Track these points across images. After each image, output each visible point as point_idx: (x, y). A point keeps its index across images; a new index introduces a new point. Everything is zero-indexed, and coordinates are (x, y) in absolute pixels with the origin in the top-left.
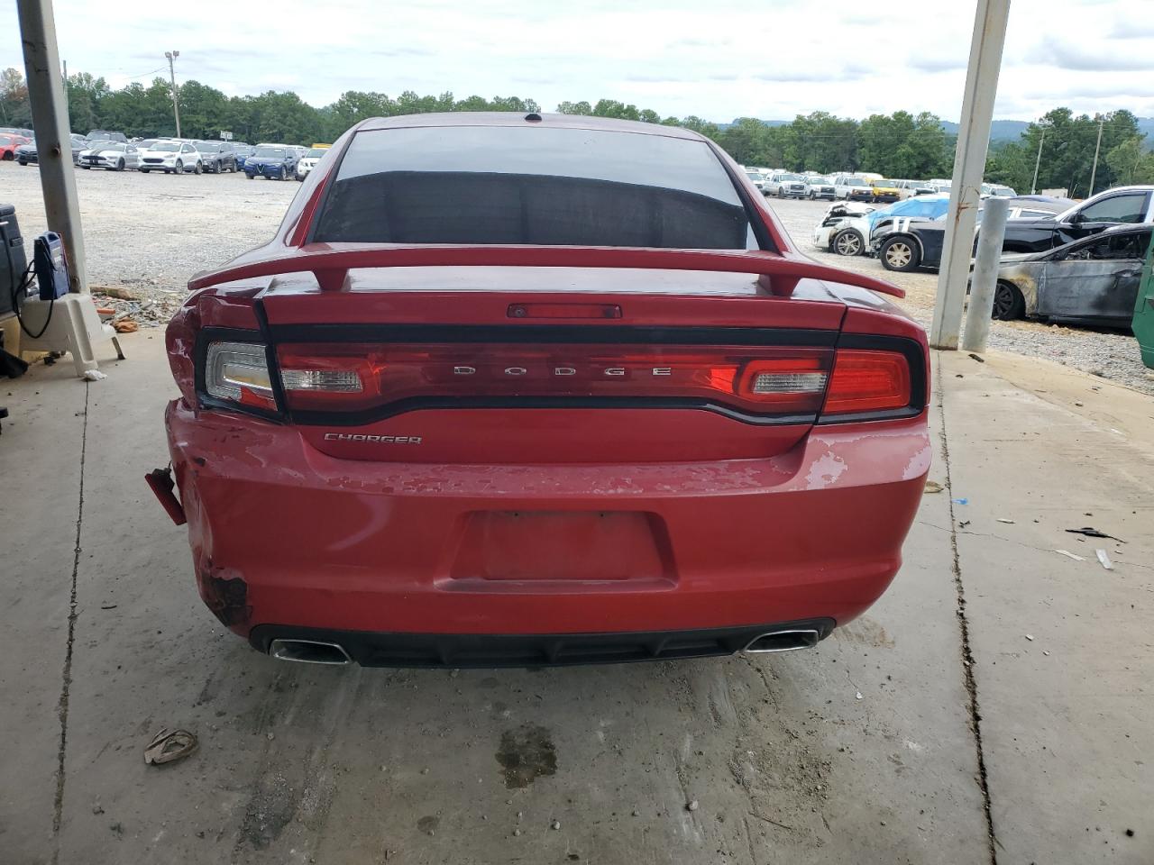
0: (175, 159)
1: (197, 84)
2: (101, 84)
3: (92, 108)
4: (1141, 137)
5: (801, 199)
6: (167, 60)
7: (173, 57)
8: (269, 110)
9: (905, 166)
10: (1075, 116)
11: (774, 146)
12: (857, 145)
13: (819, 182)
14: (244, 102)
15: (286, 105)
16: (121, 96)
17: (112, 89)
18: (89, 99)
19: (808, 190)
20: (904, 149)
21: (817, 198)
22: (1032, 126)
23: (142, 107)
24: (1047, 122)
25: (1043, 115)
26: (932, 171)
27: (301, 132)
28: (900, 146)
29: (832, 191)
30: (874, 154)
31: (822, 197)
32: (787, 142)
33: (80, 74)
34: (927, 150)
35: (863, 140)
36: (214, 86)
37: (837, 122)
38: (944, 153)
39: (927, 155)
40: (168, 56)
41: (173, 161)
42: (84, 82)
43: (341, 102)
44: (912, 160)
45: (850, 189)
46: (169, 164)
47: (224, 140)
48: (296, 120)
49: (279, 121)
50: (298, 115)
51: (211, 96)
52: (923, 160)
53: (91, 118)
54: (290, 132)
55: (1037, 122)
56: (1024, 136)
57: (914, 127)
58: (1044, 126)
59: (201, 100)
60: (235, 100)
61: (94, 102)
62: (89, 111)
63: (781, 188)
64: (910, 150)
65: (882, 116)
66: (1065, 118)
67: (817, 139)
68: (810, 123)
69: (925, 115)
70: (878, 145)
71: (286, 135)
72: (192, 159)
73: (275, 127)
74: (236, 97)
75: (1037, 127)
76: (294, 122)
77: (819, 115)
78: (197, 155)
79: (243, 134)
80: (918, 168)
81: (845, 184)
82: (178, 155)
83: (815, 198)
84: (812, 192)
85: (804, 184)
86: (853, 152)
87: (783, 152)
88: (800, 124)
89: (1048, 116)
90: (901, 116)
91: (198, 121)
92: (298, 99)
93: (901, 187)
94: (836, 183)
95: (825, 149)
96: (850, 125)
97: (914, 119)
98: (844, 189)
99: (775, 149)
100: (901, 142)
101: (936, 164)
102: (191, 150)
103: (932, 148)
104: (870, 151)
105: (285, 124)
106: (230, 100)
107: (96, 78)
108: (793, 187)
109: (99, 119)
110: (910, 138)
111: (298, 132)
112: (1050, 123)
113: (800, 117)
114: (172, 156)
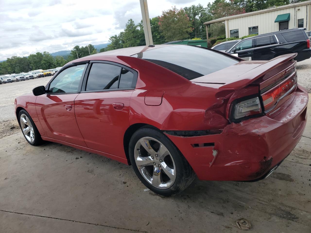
4: (96, 50)
5: (24, 80)
9: (45, 66)
10: (80, 47)
11: (3, 68)
12: (29, 63)
13: (27, 75)
19: (25, 77)
20: (43, 62)
21: (29, 79)
22: (72, 51)
24: (75, 49)
25: (73, 48)
26: (52, 66)
28: (41, 61)
29: (32, 76)
30: (35, 65)
31: (30, 79)
32: (7, 66)
34: (49, 61)
35: (30, 62)
37: (21, 58)
38: (53, 61)
39: (49, 62)
44: (46, 64)
45: (37, 75)
52: (49, 64)
55: (73, 50)
56: (71, 53)
57: (43, 56)
58: (75, 50)
63: (17, 79)
64: (45, 62)
65: (33, 54)
66: (79, 48)
67: (16, 64)
68: (12, 60)
69: (45, 52)
70: (35, 62)
75: (73, 51)
77: (14, 57)
80: (48, 66)
81: (35, 73)
83: (28, 79)
84: (26, 78)
85: (24, 76)
86: (29, 65)
87: (7, 69)
88: (9, 61)
89: (74, 48)
90: (38, 54)
93: (50, 71)
94: (32, 74)
95: (20, 66)
96: (25, 58)
97: (42, 54)
98: (35, 75)
99: (4, 69)
100: (41, 60)
101: (53, 64)
103: (50, 60)
104: (33, 64)
108: (21, 78)
110: (43, 59)
112: (76, 49)
113: (8, 59)
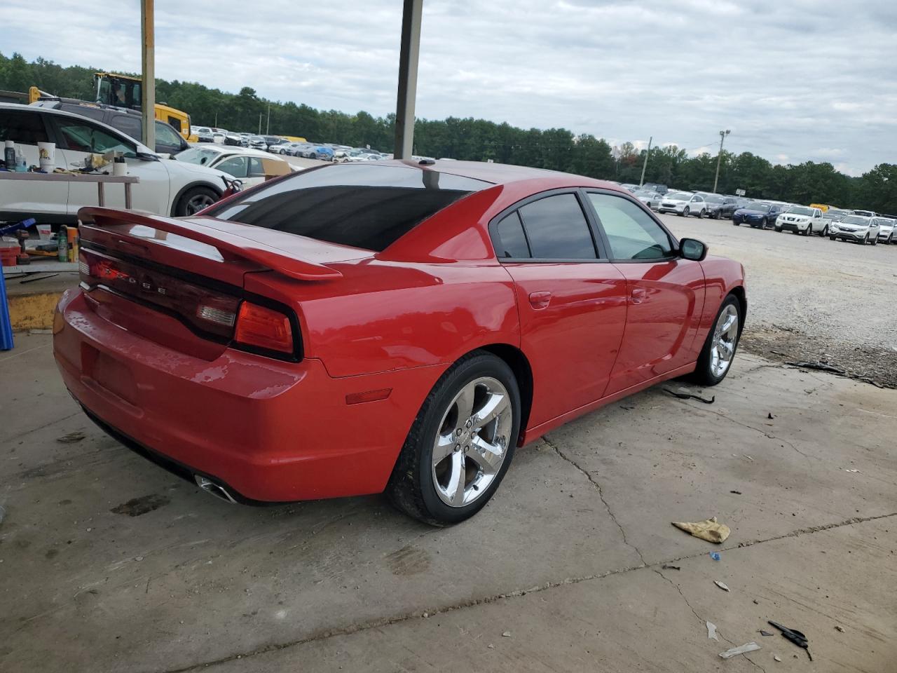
0: (684, 206)
1: (750, 155)
2: (682, 153)
3: (671, 170)
6: (720, 137)
7: (725, 134)
8: (804, 176)
14: (784, 169)
15: (820, 172)
16: (695, 162)
17: (688, 158)
18: (671, 163)
23: (706, 170)
27: (828, 194)
33: (670, 147)
36: (763, 157)
40: (722, 134)
41: (682, 207)
42: (672, 152)
43: (872, 172)
46: (679, 209)
47: (738, 195)
48: (826, 185)
49: (810, 185)
50: (829, 181)
51: (759, 164)
53: (669, 176)
54: (817, 194)
59: (750, 167)
60: (778, 168)
61: (674, 166)
62: (670, 171)
71: (814, 197)
72: (697, 207)
73: (805, 190)
74: (779, 166)
76: (823, 186)
78: (703, 204)
79: (777, 193)
82: (688, 203)
91: (744, 182)
92: (832, 168)
102: (698, 200)
105: (815, 188)
106: (773, 167)
107: (680, 149)
109: (674, 177)
111: (825, 195)
114: (682, 203)
